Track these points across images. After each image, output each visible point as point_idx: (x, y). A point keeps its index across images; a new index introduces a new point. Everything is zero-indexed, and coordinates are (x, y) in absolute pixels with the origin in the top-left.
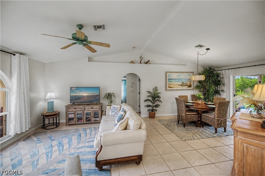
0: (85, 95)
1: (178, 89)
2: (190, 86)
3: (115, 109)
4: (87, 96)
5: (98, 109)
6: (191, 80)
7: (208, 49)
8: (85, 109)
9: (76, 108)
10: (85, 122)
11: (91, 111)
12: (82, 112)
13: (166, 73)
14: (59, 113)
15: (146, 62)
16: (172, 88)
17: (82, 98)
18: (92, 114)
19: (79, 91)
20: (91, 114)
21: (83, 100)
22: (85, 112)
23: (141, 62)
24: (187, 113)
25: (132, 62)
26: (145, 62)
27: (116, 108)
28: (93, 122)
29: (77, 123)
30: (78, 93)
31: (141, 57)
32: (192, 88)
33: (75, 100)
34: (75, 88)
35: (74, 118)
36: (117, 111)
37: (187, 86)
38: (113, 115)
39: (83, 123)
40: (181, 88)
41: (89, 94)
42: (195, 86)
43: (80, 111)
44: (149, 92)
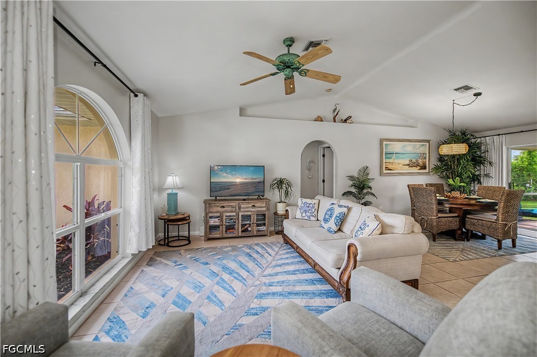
0: (238, 180)
1: (403, 173)
2: (424, 167)
3: (309, 207)
4: (241, 184)
5: (264, 209)
6: (425, 155)
7: (477, 95)
8: (240, 208)
9: (223, 207)
10: (240, 234)
11: (251, 211)
12: (234, 214)
13: (382, 141)
14: (189, 216)
15: (344, 119)
16: (391, 170)
17: (233, 187)
18: (254, 218)
19: (227, 174)
20: (252, 218)
21: (234, 192)
22: (241, 214)
23: (334, 118)
24: (440, 215)
25: (319, 119)
26: (342, 120)
27: (310, 204)
28: (255, 233)
29: (225, 235)
30: (225, 177)
31: (334, 111)
32: (427, 171)
33: (219, 191)
34: (220, 167)
35: (221, 226)
36: (313, 210)
37: (419, 168)
38: (306, 218)
39: (236, 235)
40: (407, 170)
41: (246, 179)
42: (432, 166)
43: (232, 212)
44: (351, 178)
